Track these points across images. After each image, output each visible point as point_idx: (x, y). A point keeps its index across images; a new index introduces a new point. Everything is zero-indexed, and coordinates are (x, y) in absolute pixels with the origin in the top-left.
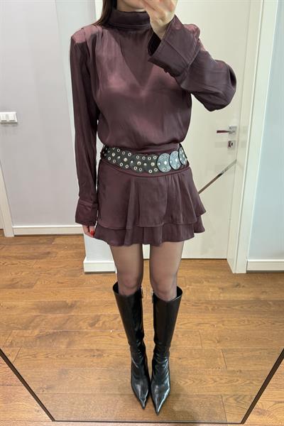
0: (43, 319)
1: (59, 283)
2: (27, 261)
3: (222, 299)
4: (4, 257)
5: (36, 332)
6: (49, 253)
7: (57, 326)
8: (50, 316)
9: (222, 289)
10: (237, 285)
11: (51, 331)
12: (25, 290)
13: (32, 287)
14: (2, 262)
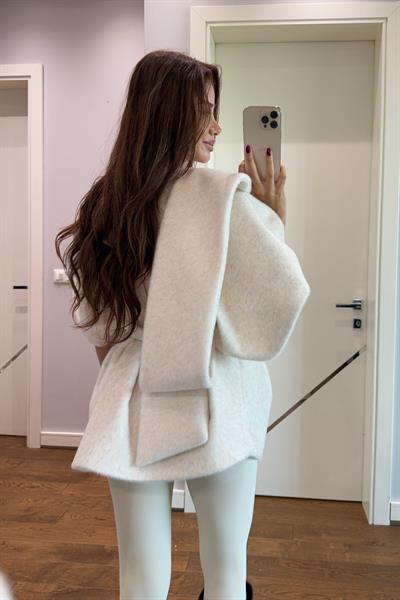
0: (65, 570)
1: (96, 518)
2: (53, 484)
3: (348, 560)
4: (23, 476)
5: (52, 587)
7: (85, 581)
8: (77, 566)
9: (350, 546)
10: (373, 543)
11: (76, 587)
12: (45, 526)
13: (56, 521)
14: (17, 483)
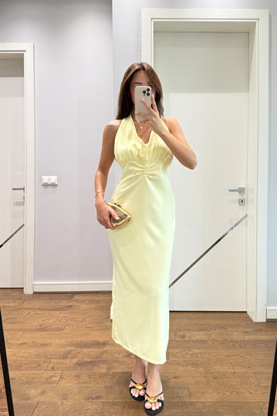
0: (79, 353)
1: (87, 328)
2: (51, 312)
3: (247, 339)
4: (28, 309)
5: (75, 361)
6: (71, 306)
7: (94, 357)
8: (85, 350)
9: (247, 332)
10: (259, 330)
11: (89, 360)
12: (56, 333)
13: (62, 330)
14: (26, 313)
